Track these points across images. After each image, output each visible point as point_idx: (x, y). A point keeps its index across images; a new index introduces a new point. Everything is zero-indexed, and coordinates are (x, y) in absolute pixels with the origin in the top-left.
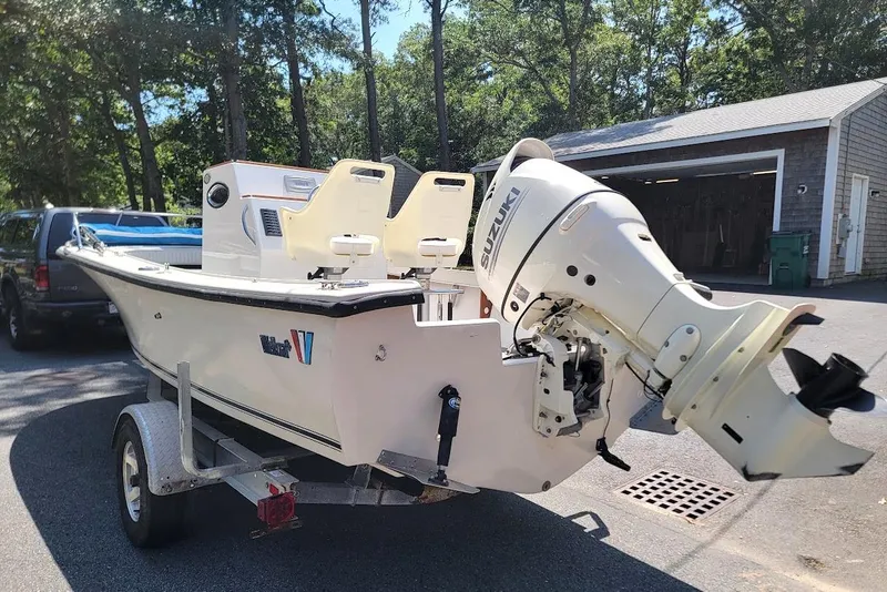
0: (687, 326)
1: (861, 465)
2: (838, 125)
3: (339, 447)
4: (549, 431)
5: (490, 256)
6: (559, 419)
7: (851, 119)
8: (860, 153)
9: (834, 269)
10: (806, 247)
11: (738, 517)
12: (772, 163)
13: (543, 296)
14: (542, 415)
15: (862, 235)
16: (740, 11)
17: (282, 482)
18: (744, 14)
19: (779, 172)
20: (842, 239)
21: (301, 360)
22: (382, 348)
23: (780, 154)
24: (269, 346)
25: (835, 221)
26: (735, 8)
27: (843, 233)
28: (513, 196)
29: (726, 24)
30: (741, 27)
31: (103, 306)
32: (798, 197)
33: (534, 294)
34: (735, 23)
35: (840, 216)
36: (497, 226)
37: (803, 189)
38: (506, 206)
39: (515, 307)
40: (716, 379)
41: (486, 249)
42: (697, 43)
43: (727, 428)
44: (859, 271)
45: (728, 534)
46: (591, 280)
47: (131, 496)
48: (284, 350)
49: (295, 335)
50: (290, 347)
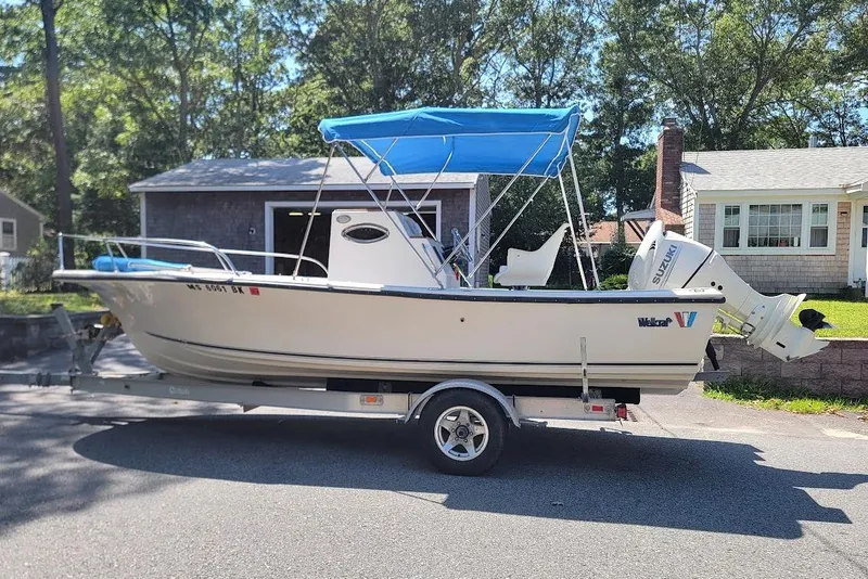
0: (761, 305)
2: (475, 188)
3: (696, 364)
5: (662, 278)
19: (438, 216)
21: (682, 326)
23: (438, 204)
24: (643, 323)
28: (673, 249)
36: (666, 263)
38: (670, 254)
41: (657, 275)
43: (778, 343)
47: (446, 448)
48: (665, 323)
49: (678, 315)
50: (671, 321)
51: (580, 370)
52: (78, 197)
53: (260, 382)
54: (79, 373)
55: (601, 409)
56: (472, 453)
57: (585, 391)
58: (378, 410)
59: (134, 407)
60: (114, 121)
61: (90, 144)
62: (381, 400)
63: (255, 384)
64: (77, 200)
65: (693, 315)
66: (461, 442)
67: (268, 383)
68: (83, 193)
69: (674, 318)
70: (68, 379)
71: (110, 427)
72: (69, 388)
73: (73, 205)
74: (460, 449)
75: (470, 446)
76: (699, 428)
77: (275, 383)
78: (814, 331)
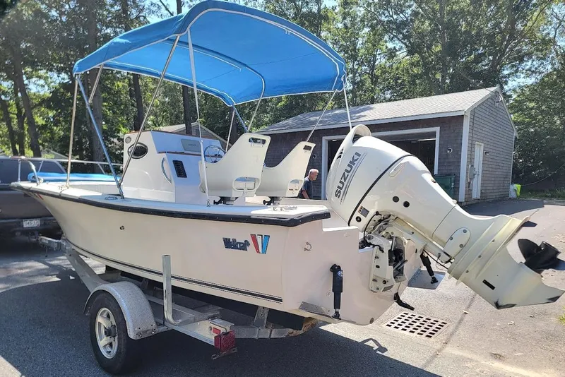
0: (463, 229)
1: (558, 297)
2: (468, 114)
3: (281, 301)
4: (378, 289)
5: (342, 191)
6: (385, 282)
7: (474, 111)
8: (479, 131)
9: (467, 196)
10: (453, 184)
11: (452, 335)
12: (433, 134)
13: (377, 213)
14: (374, 280)
15: (480, 176)
16: (405, 44)
17: (224, 327)
18: (407, 46)
19: (437, 139)
20: (470, 179)
21: (258, 252)
22: (307, 243)
23: (437, 129)
24: (229, 244)
25: (467, 169)
26: (402, 42)
27: (471, 176)
28: (356, 157)
29: (397, 51)
30: (405, 54)
31: (20, 222)
32: (447, 155)
33: (372, 212)
34: (402, 51)
35: (470, 166)
36: (346, 174)
37: (450, 150)
38: (352, 162)
39: (359, 219)
40: (480, 257)
41: (338, 187)
42: (381, 61)
43: (485, 282)
44: (479, 198)
45: (449, 344)
46: (406, 204)
47: (102, 343)
49: (254, 237)
50: (248, 244)
55: (218, 331)
69: (250, 241)
78: (539, 272)
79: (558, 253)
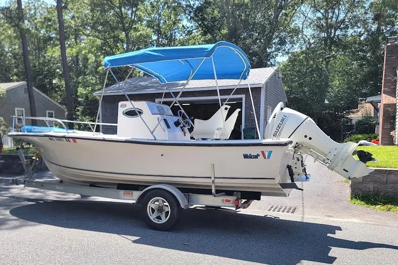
0: (335, 148)
3: (274, 179)
5: (278, 133)
6: (299, 175)
7: (267, 84)
8: (269, 98)
10: (256, 135)
11: (303, 211)
13: (297, 143)
19: (243, 104)
21: (265, 158)
23: (243, 97)
24: (246, 156)
28: (284, 117)
32: (251, 114)
36: (280, 125)
37: (253, 111)
38: (283, 120)
40: (342, 159)
41: (275, 131)
43: (344, 170)
45: (305, 214)
46: (310, 139)
47: (152, 217)
48: (256, 157)
49: (263, 153)
50: (259, 155)
51: (210, 181)
52: (82, 99)
53: (93, 185)
54: (27, 179)
55: (229, 201)
56: (164, 220)
57: (213, 191)
58: (131, 199)
59: (52, 195)
60: (96, 61)
61: (87, 73)
62: (132, 194)
63: (91, 186)
64: (81, 101)
65: (270, 152)
66: (160, 214)
67: (97, 185)
68: (85, 98)
69: (261, 154)
70: (23, 182)
71: (35, 203)
72: (24, 185)
73: (79, 104)
74: (159, 218)
75: (163, 217)
76: (327, 218)
77: (106, 186)
78: (365, 163)
79: (372, 155)
